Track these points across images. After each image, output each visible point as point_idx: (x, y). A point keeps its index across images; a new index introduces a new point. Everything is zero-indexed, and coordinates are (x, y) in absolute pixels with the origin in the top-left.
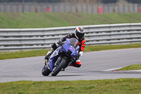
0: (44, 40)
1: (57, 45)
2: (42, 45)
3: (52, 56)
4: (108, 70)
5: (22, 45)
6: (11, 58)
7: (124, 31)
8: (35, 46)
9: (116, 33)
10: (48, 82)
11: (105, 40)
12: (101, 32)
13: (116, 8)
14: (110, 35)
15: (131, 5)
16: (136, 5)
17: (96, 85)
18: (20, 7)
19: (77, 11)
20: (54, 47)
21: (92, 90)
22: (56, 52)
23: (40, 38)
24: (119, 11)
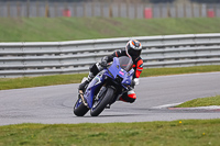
0: (60, 59)
1: (99, 67)
2: (57, 67)
3: (90, 85)
4: (160, 107)
5: (26, 68)
6: (9, 88)
7: (185, 46)
8: (46, 70)
9: (173, 49)
10: (66, 126)
11: (156, 60)
12: (150, 48)
13: (173, 11)
14: (163, 53)
15: (195, 5)
16: (204, 6)
17: (142, 129)
18: (23, 8)
20: (94, 71)
21: (136, 137)
22: (98, 79)
23: (53, 57)
24: (177, 14)
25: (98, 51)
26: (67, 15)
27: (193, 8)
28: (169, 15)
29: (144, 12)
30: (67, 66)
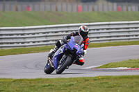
0: (24, 38)
1: (61, 43)
2: (22, 43)
3: (56, 54)
4: (87, 68)
7: (103, 29)
8: (15, 45)
9: (96, 31)
10: (28, 80)
13: (96, 7)
15: (110, 4)
16: (115, 4)
17: (76, 82)
19: (57, 10)
21: (71, 87)
22: (61, 50)
23: (20, 36)
24: (98, 9)
25: (48, 33)
26: (28, 10)
27: (108, 5)
28: (93, 10)
29: (78, 8)
30: (28, 42)
